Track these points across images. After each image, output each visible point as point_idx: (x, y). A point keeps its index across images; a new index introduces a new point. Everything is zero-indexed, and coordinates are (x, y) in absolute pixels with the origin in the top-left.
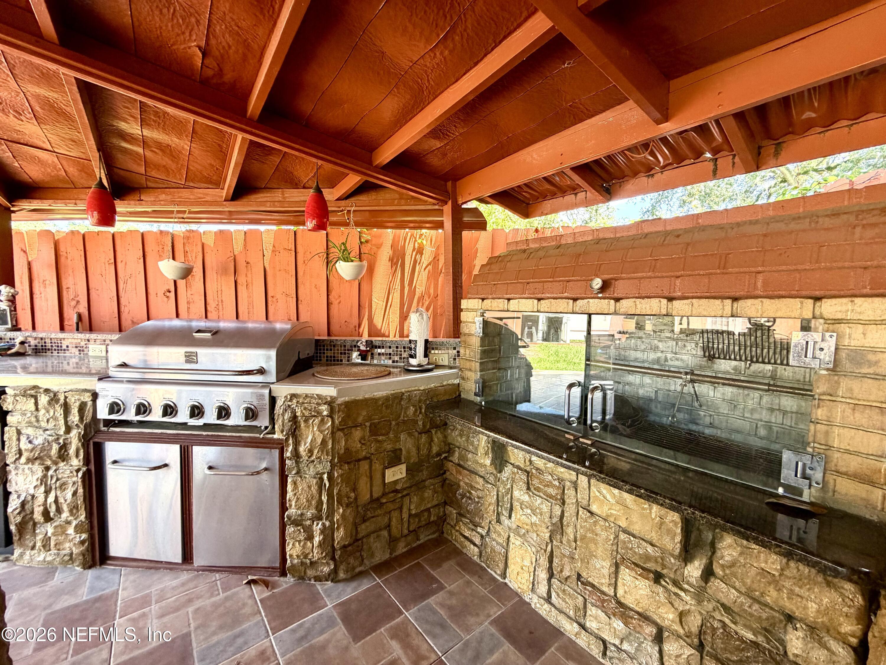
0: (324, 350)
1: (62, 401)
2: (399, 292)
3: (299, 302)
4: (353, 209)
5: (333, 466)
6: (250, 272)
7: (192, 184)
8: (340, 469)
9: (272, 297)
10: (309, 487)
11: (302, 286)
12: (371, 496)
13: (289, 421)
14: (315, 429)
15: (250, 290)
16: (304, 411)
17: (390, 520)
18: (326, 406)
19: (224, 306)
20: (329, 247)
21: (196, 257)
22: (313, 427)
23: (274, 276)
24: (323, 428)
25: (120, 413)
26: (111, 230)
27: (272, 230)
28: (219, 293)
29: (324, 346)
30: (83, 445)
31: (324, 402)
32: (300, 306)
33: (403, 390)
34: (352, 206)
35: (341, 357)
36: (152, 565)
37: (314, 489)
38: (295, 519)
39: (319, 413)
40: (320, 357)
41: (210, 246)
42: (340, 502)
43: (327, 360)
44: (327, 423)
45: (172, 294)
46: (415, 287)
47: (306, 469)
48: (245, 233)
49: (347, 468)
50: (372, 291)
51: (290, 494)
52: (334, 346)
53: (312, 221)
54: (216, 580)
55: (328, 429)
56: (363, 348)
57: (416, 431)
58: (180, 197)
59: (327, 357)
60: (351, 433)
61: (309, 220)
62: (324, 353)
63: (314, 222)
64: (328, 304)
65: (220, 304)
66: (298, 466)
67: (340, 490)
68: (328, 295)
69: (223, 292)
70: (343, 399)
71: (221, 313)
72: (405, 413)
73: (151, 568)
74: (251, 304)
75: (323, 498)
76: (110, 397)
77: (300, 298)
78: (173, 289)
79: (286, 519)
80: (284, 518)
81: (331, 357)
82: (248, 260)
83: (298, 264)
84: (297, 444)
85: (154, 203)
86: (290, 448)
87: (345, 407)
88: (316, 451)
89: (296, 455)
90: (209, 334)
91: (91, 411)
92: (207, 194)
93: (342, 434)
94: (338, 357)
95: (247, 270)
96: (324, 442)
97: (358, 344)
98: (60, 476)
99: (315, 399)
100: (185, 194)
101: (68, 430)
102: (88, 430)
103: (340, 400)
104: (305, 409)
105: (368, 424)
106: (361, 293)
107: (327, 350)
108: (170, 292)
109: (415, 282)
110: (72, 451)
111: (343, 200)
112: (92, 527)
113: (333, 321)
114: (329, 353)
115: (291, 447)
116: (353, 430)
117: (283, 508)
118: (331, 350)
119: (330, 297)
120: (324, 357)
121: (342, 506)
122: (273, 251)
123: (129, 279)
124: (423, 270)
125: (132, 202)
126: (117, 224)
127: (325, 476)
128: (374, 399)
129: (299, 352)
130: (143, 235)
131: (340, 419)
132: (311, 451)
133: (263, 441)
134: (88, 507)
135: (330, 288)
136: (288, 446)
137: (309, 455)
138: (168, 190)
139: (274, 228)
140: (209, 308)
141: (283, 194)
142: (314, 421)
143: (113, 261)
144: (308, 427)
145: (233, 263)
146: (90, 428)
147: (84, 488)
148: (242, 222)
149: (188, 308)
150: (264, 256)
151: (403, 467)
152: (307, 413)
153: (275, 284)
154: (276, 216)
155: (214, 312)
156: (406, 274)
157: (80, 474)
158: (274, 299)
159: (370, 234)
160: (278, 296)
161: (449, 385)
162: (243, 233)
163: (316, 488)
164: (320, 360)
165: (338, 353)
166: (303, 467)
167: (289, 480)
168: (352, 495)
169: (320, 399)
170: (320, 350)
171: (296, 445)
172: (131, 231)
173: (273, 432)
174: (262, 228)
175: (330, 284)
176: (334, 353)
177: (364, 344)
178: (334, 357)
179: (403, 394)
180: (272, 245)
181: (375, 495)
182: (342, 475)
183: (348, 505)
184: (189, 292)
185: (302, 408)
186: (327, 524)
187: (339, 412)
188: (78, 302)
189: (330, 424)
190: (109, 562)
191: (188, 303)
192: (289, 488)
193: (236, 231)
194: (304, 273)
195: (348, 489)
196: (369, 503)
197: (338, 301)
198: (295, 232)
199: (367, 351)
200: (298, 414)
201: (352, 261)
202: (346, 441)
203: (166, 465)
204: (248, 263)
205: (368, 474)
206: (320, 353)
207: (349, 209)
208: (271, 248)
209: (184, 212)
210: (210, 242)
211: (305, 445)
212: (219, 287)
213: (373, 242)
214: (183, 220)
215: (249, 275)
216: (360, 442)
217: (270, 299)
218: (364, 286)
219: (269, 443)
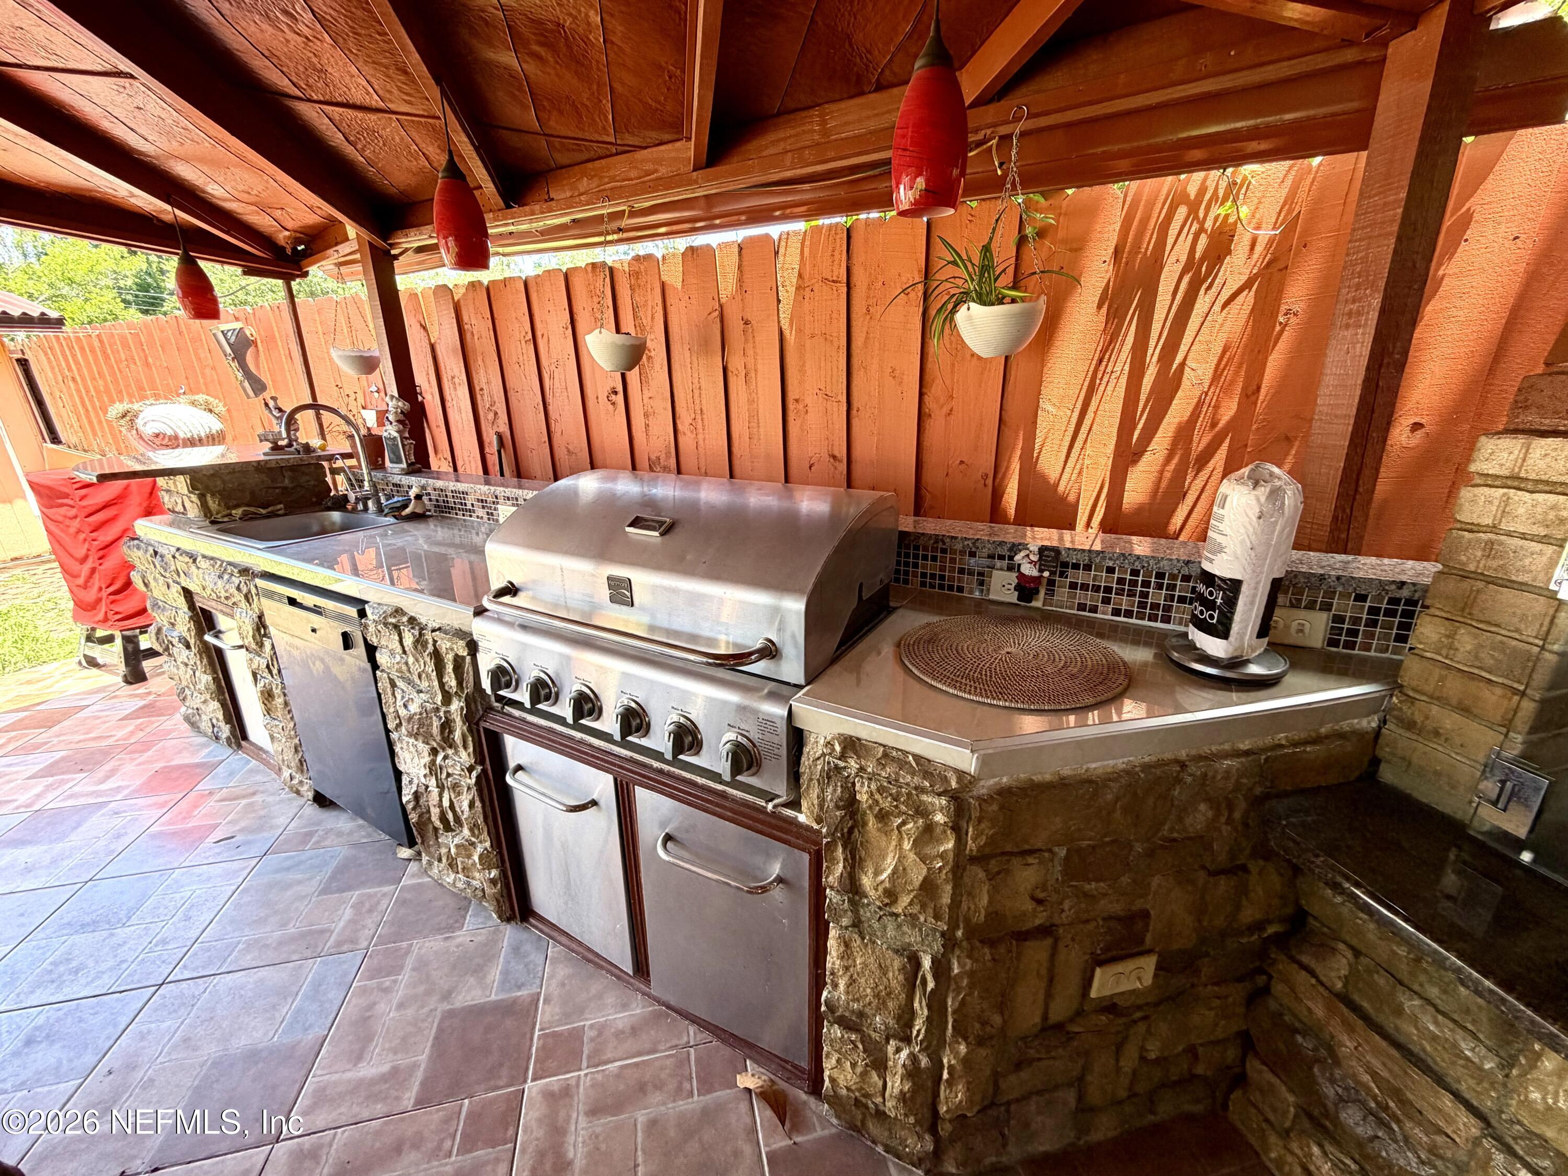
0: (916, 557)
1: (430, 648)
2: (1123, 381)
3: (854, 412)
4: (1018, 128)
5: (950, 942)
6: (750, 345)
7: (631, 140)
8: (969, 957)
9: (797, 401)
10: (884, 970)
11: (862, 372)
12: (1045, 1017)
13: (838, 807)
14: (907, 845)
15: (753, 387)
16: (877, 796)
17: (1085, 1069)
18: (944, 801)
19: (706, 422)
20: (937, 264)
21: (653, 318)
22: (901, 839)
23: (801, 347)
24: (930, 850)
25: (513, 687)
26: (483, 276)
27: (796, 233)
28: (697, 392)
29: (917, 548)
30: (470, 729)
31: (939, 788)
32: (855, 422)
33: (1183, 754)
34: (1017, 119)
35: (959, 580)
36: (591, 956)
37: (895, 979)
38: (842, 1017)
39: (921, 811)
40: (906, 573)
41: (676, 289)
42: (960, 1031)
43: (923, 584)
44: (940, 842)
45: (620, 398)
46: (1183, 364)
47: (876, 925)
48: (740, 248)
49: (988, 957)
50: (1041, 382)
51: (833, 960)
52: (944, 551)
53: (913, 181)
54: (687, 1045)
55: (942, 856)
56: (1029, 570)
57: (1203, 867)
58: (613, 179)
59: (924, 575)
60: (1008, 872)
61: (906, 179)
62: (916, 566)
63: (921, 182)
64: (922, 417)
65: (699, 417)
66: (855, 912)
67: (963, 1003)
68: (921, 395)
69: (703, 392)
70: (992, 782)
71: (700, 437)
72: (1180, 819)
73: (589, 961)
74: (754, 416)
75: (916, 1005)
76: (493, 654)
77: (856, 404)
78: (620, 389)
79: (823, 1008)
80: (818, 1005)
81: (933, 576)
82: (748, 316)
83: (854, 316)
84: (854, 864)
85: (569, 204)
86: (839, 868)
87: (1002, 807)
88: (905, 900)
89: (852, 887)
90: (656, 534)
91: (471, 673)
92: (659, 161)
93: (982, 875)
94: (952, 579)
95: (746, 341)
96: (928, 887)
97: (1018, 558)
98: (450, 771)
99: (913, 774)
100: (620, 166)
101: (447, 698)
102: (473, 706)
103: (985, 786)
104: (881, 790)
105: (1062, 852)
106: (1010, 387)
107: (925, 558)
108: (616, 393)
109: (1183, 349)
110: (457, 735)
111: (990, 101)
112: (503, 862)
113: (931, 459)
114: (930, 567)
115: (841, 865)
116: (1016, 862)
117: (818, 981)
118: (934, 559)
119: (926, 399)
120: (915, 575)
121: (965, 1039)
122: (799, 288)
123: (556, 371)
124: (1217, 308)
125: (537, 207)
126: (493, 261)
127: (927, 962)
128: (1089, 781)
129: (861, 585)
130: (566, 277)
131: (982, 841)
132: (891, 895)
133: (773, 821)
134: (493, 830)
135: (927, 377)
136: (833, 861)
137: (887, 901)
138: (590, 165)
139: (800, 226)
140: (680, 426)
141: (824, 123)
142: (904, 823)
143: (530, 336)
144: (887, 834)
145: (718, 326)
146: (475, 703)
147: (482, 801)
148: (733, 220)
149: (647, 426)
150: (779, 301)
151: (1149, 964)
152: (886, 803)
153: (802, 370)
154: (806, 192)
155: (689, 433)
156: (1156, 327)
157: (474, 774)
158: (801, 406)
159: (1051, 208)
160: (809, 400)
161: (1341, 735)
162: (736, 250)
163: (901, 977)
164: (906, 582)
165: (952, 570)
166: (869, 920)
167: (833, 933)
168: (997, 1020)
169: (927, 775)
170: (907, 555)
171: (853, 867)
172: (549, 271)
173: (795, 804)
174: (774, 230)
175: (929, 365)
176: (943, 569)
177: (1035, 558)
178: (942, 578)
179: (1183, 765)
180: (796, 271)
181: (1054, 1018)
182: (971, 974)
183: (981, 1042)
184: (647, 394)
185: (873, 786)
186: (924, 1061)
187: (980, 820)
188: (496, 414)
189: (950, 845)
190: (532, 920)
191: (646, 415)
192: (832, 943)
193: (724, 246)
194: (867, 338)
195: (985, 1006)
196: (1036, 1036)
197: (945, 410)
198: (848, 230)
199: (1038, 580)
200: (862, 797)
201: (1000, 301)
202: (994, 892)
203: (594, 803)
204: (747, 323)
205: (1044, 971)
206: (907, 564)
207: (1004, 130)
208: (795, 280)
209: (620, 215)
210: (673, 276)
211: (877, 873)
212: (696, 381)
213: (1061, 234)
214: (621, 235)
215: (750, 352)
216: (1033, 898)
217: (791, 406)
218: (1019, 372)
219: (786, 832)
